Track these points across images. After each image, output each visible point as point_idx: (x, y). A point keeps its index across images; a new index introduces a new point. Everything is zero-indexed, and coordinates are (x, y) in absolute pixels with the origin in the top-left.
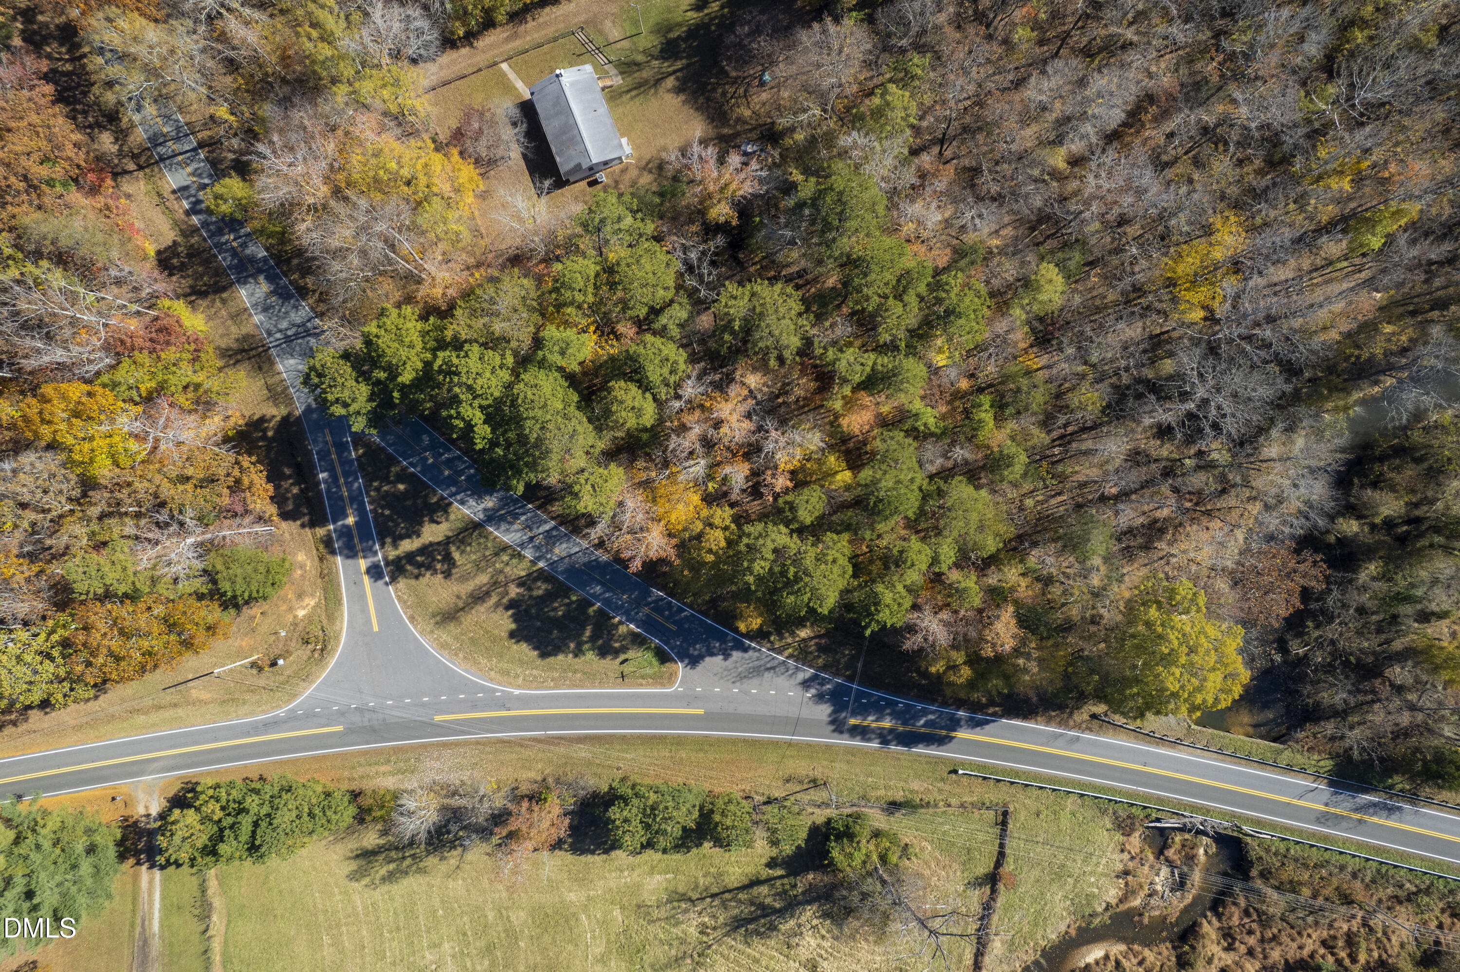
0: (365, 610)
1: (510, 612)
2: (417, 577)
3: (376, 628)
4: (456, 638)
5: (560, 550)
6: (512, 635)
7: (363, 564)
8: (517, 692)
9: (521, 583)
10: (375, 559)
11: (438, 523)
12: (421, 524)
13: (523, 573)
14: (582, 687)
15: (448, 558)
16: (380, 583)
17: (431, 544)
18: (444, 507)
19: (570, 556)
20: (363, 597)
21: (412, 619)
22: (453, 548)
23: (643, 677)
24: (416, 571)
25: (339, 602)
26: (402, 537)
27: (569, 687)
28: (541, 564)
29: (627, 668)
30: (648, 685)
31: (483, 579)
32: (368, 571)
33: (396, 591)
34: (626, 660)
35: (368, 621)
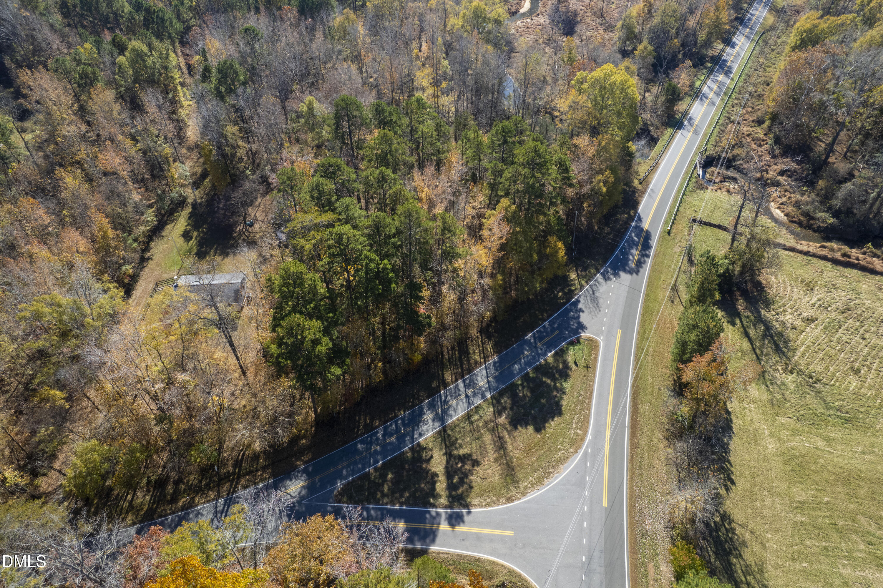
0: (491, 539)
2: (471, 487)
3: (511, 533)
4: (534, 471)
6: (538, 430)
7: (444, 527)
8: (589, 437)
9: (498, 413)
10: (443, 516)
11: (432, 457)
12: (427, 471)
13: (491, 409)
14: (592, 393)
15: (463, 458)
16: (466, 518)
17: (446, 468)
18: (419, 449)
20: (478, 537)
21: (509, 500)
22: (455, 452)
23: (590, 356)
24: (465, 486)
26: (434, 489)
27: (591, 400)
28: (488, 395)
29: (582, 363)
30: (596, 354)
31: (488, 438)
32: (452, 525)
33: (481, 506)
34: (575, 363)
35: (502, 539)
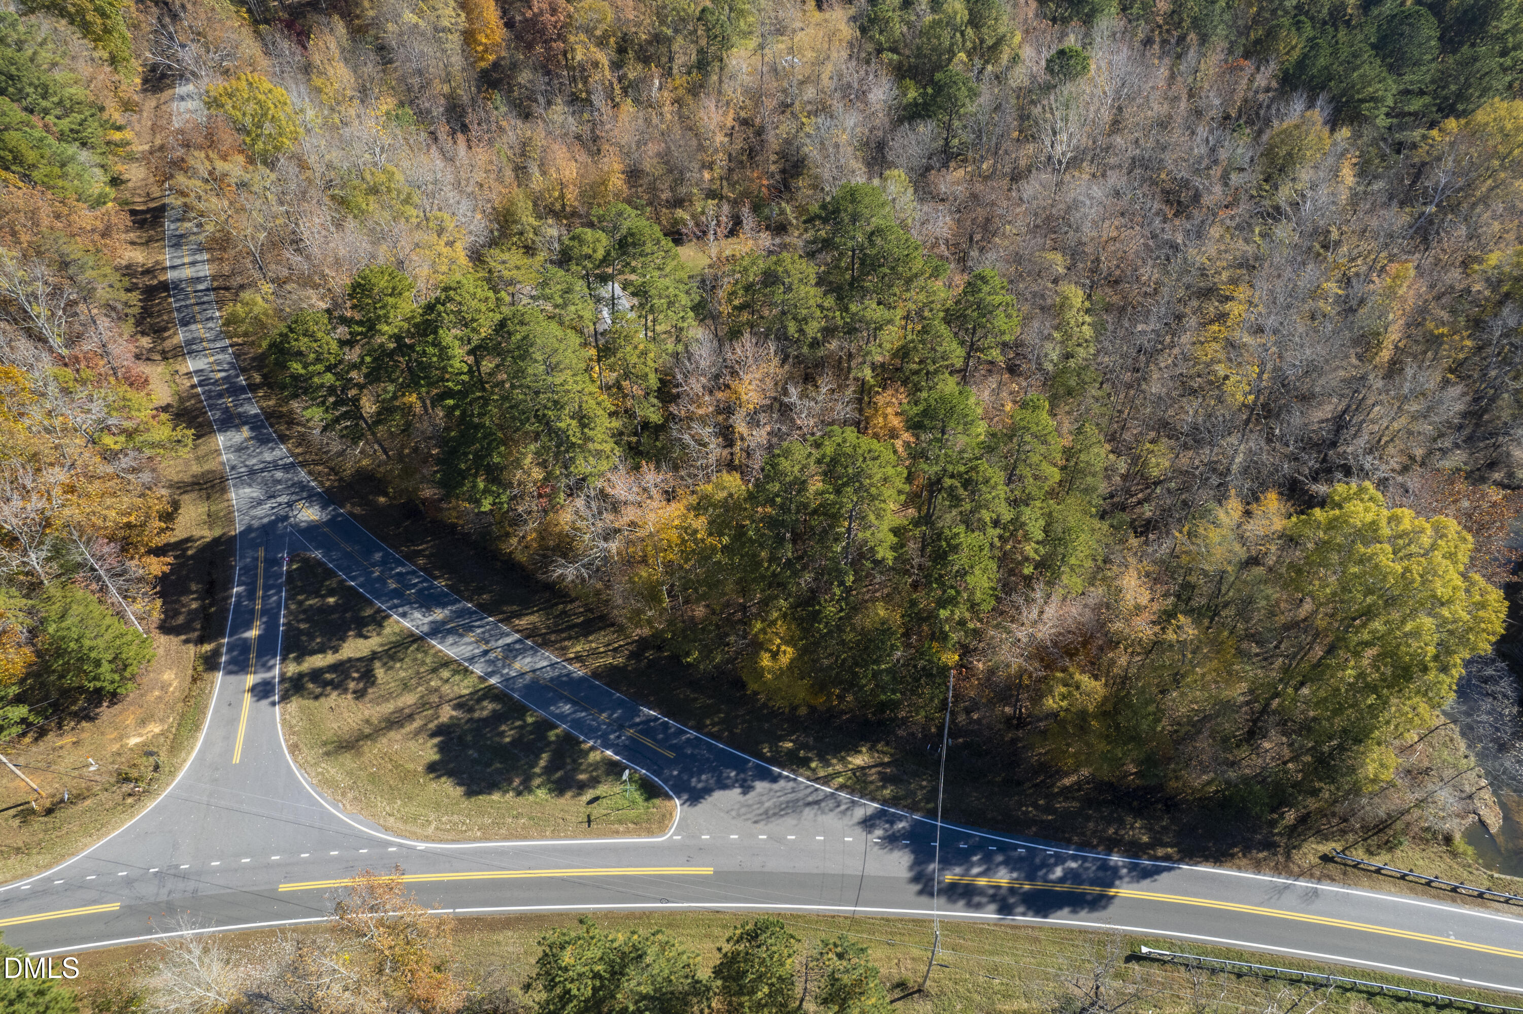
0: (229, 738)
1: (436, 740)
2: (317, 698)
3: (236, 759)
4: (350, 773)
5: (523, 664)
6: (432, 768)
7: (250, 680)
8: (421, 846)
9: (461, 704)
10: (268, 675)
11: (366, 637)
12: (343, 639)
13: (466, 692)
14: (525, 838)
15: (368, 677)
16: (265, 703)
17: (350, 660)
18: (379, 620)
19: (534, 671)
20: (233, 721)
21: (294, 748)
22: (377, 664)
23: (620, 822)
24: (318, 690)
25: (197, 727)
26: (313, 653)
27: (505, 839)
28: (493, 681)
29: (597, 810)
30: (627, 833)
31: (409, 699)
32: (253, 689)
33: (282, 715)
34: (596, 799)
35: (230, 751)
